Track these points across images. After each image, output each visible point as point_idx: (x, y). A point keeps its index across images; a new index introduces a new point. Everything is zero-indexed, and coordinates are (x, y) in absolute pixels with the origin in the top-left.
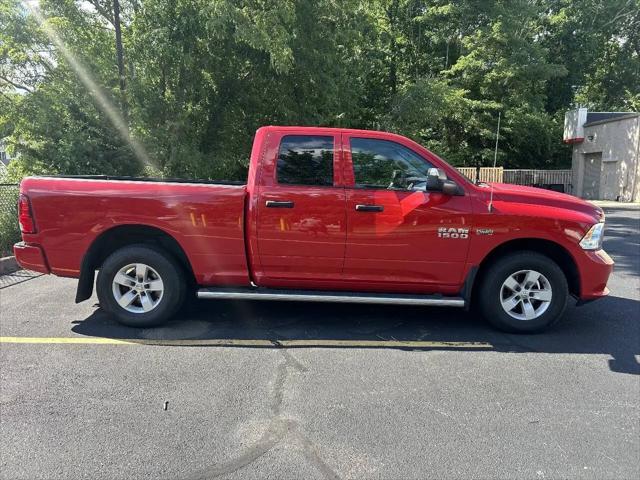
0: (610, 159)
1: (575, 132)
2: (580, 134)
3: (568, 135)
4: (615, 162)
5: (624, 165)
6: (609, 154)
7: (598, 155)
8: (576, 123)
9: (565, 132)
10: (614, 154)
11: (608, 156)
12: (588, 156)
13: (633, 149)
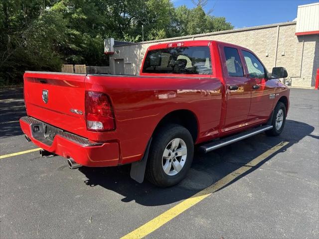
0: (128, 62)
1: (110, 49)
2: (112, 50)
3: (106, 50)
4: (130, 63)
5: (134, 65)
6: (127, 60)
7: (122, 60)
8: (110, 45)
9: (105, 49)
10: (129, 60)
11: (127, 61)
12: (116, 60)
13: (137, 58)
